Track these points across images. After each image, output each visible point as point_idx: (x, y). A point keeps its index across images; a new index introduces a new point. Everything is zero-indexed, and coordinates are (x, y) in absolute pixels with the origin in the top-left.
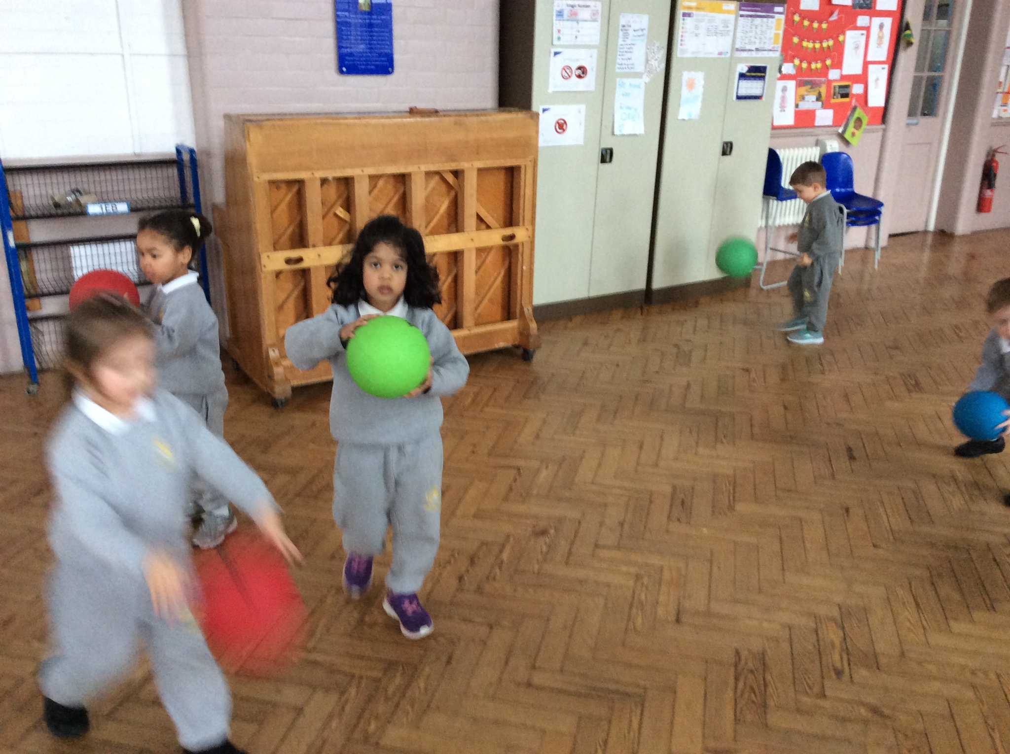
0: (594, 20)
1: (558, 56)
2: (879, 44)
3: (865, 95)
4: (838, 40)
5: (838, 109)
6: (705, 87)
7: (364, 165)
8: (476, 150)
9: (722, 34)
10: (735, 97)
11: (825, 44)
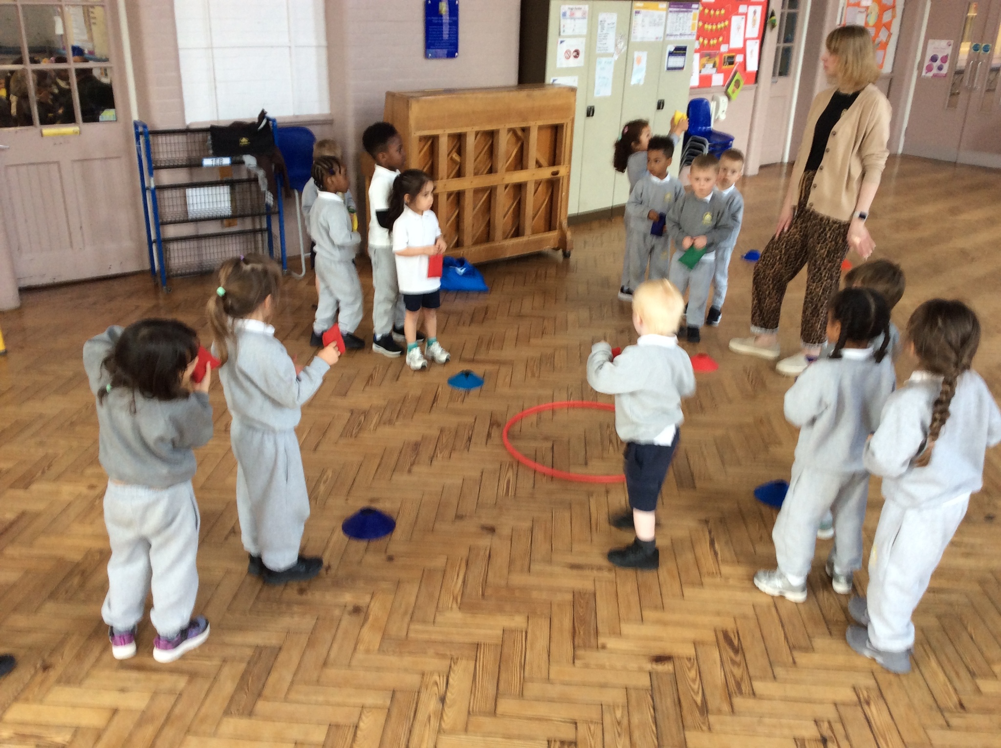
0: (584, 18)
1: (563, 44)
2: (754, 25)
3: (744, 63)
4: (727, 23)
5: (726, 74)
6: (648, 62)
7: (474, 125)
8: (539, 113)
9: (658, 25)
10: (666, 69)
11: (719, 26)
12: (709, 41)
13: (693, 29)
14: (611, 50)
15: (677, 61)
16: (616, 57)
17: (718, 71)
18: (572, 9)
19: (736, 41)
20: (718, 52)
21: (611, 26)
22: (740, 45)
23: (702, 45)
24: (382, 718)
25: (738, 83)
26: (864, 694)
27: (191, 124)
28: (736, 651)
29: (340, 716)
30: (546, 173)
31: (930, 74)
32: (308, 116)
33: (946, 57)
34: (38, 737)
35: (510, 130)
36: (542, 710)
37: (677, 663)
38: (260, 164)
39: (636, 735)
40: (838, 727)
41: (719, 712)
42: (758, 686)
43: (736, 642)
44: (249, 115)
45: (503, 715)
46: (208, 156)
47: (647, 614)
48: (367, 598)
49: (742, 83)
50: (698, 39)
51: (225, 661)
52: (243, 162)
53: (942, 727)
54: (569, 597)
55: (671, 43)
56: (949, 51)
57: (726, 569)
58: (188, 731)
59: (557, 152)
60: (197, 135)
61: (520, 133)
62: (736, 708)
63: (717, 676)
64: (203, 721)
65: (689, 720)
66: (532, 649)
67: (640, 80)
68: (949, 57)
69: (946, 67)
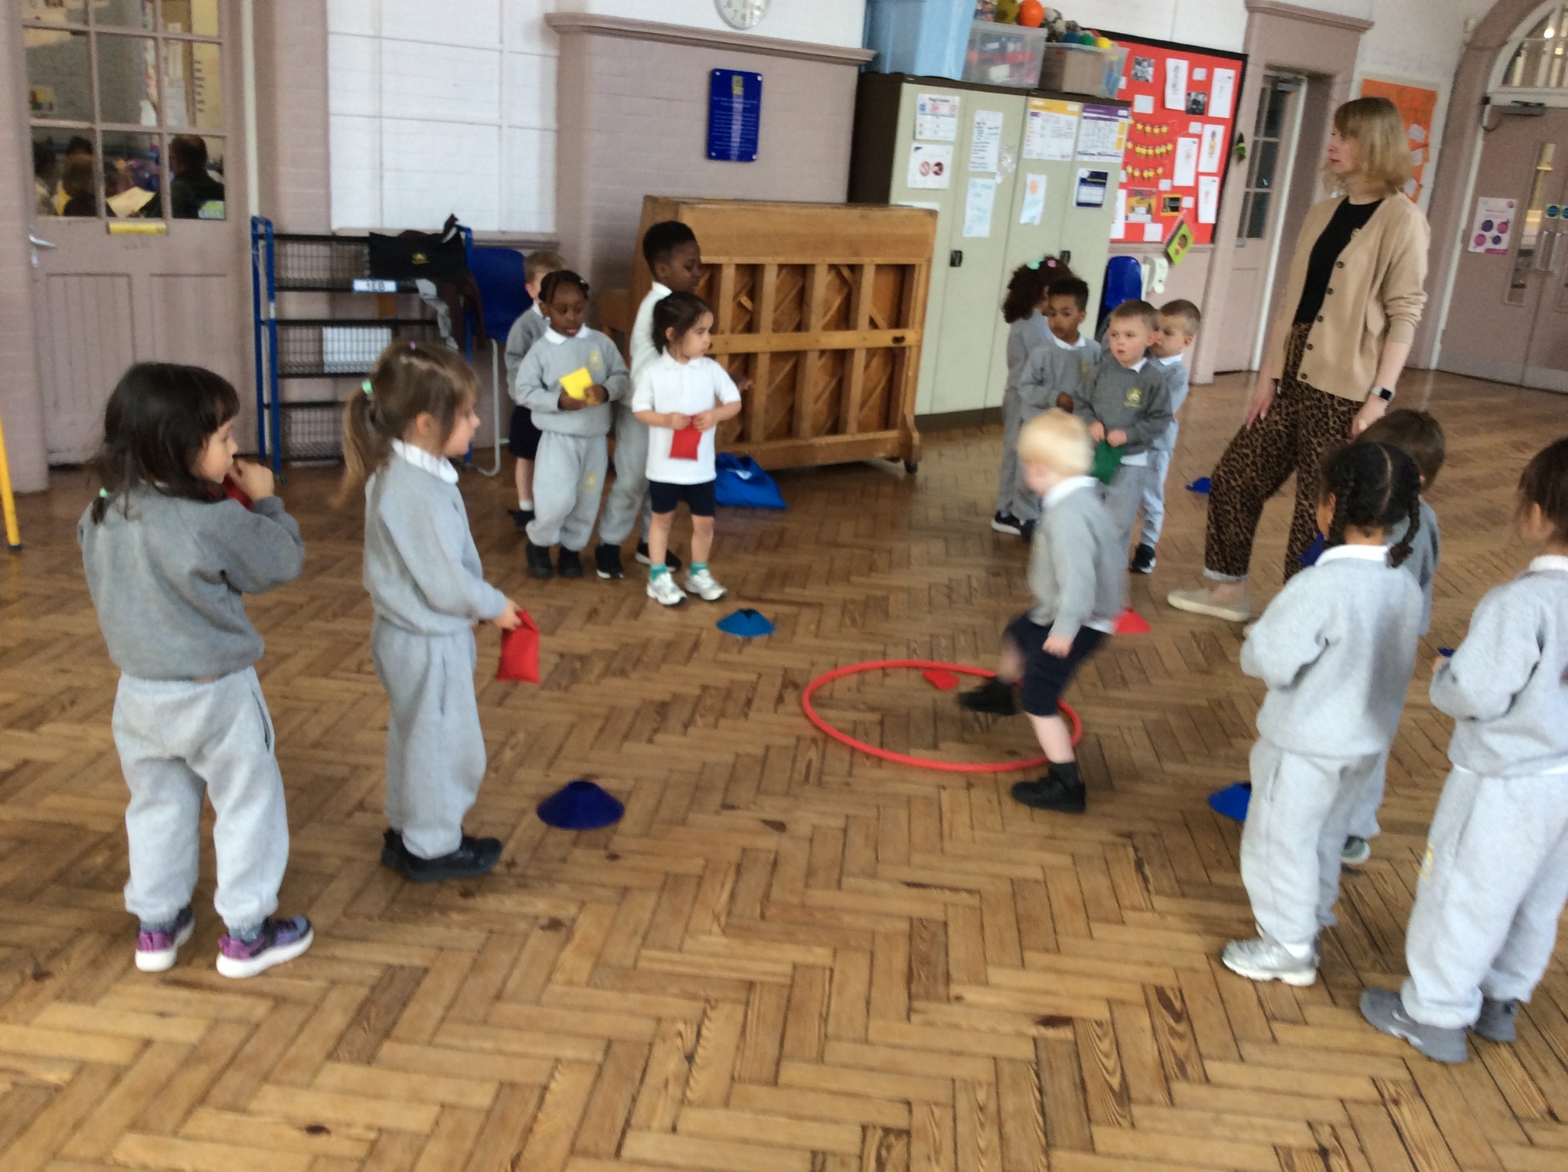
0: (952, 116)
1: (919, 151)
2: (1211, 153)
3: (1195, 211)
4: (1170, 147)
5: (1167, 223)
6: (1047, 190)
7: (777, 254)
8: (878, 243)
9: (1066, 136)
10: (1074, 204)
11: (1158, 151)
12: (1142, 172)
13: (1119, 147)
14: (993, 168)
15: (1092, 194)
16: (999, 179)
17: (1155, 220)
18: (934, 100)
19: (1183, 176)
20: (1154, 190)
21: (993, 131)
22: (1190, 183)
23: (1131, 177)
24: (588, 1079)
25: (1184, 237)
26: (1390, 1090)
27: (340, 229)
28: (1178, 1017)
29: (518, 1072)
30: (884, 338)
31: (1481, 249)
32: (520, 233)
33: (1506, 224)
34: (19, 1072)
35: (833, 267)
36: (855, 1082)
37: (1079, 1026)
38: (441, 295)
39: (1010, 1128)
40: (1347, 1135)
41: (1150, 1102)
42: (1214, 1068)
43: (1178, 1005)
44: (431, 223)
45: (789, 1086)
46: (362, 277)
47: (1029, 956)
48: (573, 910)
49: (1191, 240)
50: (1125, 165)
51: (333, 983)
52: (416, 290)
53: (1521, 1144)
54: (904, 926)
55: (1084, 164)
56: (1510, 215)
57: (1160, 902)
58: (266, 1078)
59: (904, 308)
60: (347, 247)
61: (846, 273)
62: (1177, 1099)
63: (1148, 1050)
64: (291, 1065)
65: (1097, 1111)
66: (839, 993)
67: (1034, 217)
68: (1510, 225)
69: (1506, 238)
